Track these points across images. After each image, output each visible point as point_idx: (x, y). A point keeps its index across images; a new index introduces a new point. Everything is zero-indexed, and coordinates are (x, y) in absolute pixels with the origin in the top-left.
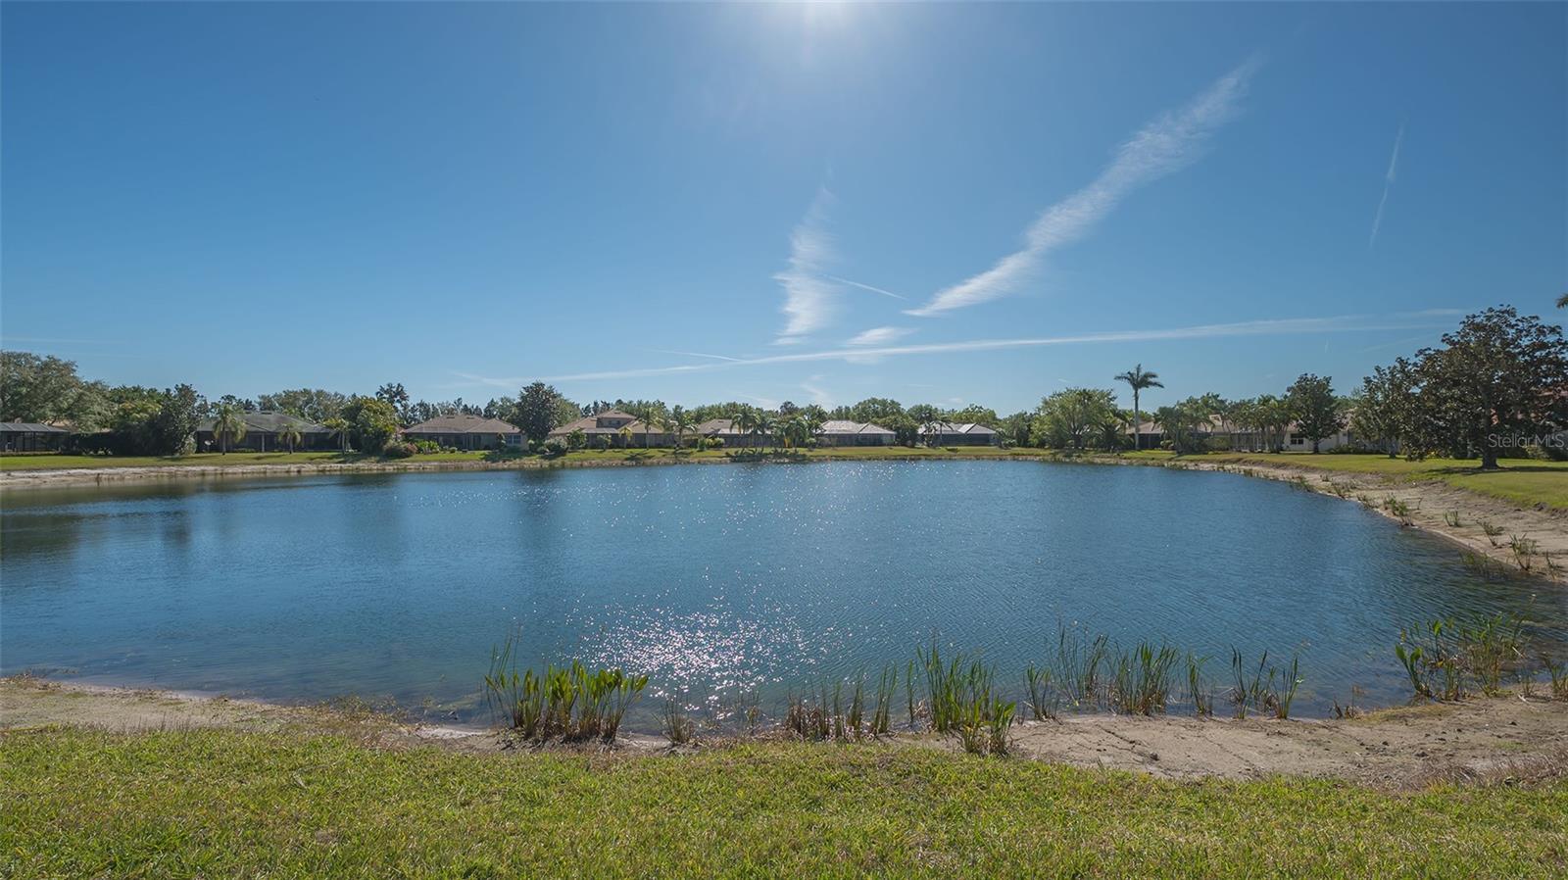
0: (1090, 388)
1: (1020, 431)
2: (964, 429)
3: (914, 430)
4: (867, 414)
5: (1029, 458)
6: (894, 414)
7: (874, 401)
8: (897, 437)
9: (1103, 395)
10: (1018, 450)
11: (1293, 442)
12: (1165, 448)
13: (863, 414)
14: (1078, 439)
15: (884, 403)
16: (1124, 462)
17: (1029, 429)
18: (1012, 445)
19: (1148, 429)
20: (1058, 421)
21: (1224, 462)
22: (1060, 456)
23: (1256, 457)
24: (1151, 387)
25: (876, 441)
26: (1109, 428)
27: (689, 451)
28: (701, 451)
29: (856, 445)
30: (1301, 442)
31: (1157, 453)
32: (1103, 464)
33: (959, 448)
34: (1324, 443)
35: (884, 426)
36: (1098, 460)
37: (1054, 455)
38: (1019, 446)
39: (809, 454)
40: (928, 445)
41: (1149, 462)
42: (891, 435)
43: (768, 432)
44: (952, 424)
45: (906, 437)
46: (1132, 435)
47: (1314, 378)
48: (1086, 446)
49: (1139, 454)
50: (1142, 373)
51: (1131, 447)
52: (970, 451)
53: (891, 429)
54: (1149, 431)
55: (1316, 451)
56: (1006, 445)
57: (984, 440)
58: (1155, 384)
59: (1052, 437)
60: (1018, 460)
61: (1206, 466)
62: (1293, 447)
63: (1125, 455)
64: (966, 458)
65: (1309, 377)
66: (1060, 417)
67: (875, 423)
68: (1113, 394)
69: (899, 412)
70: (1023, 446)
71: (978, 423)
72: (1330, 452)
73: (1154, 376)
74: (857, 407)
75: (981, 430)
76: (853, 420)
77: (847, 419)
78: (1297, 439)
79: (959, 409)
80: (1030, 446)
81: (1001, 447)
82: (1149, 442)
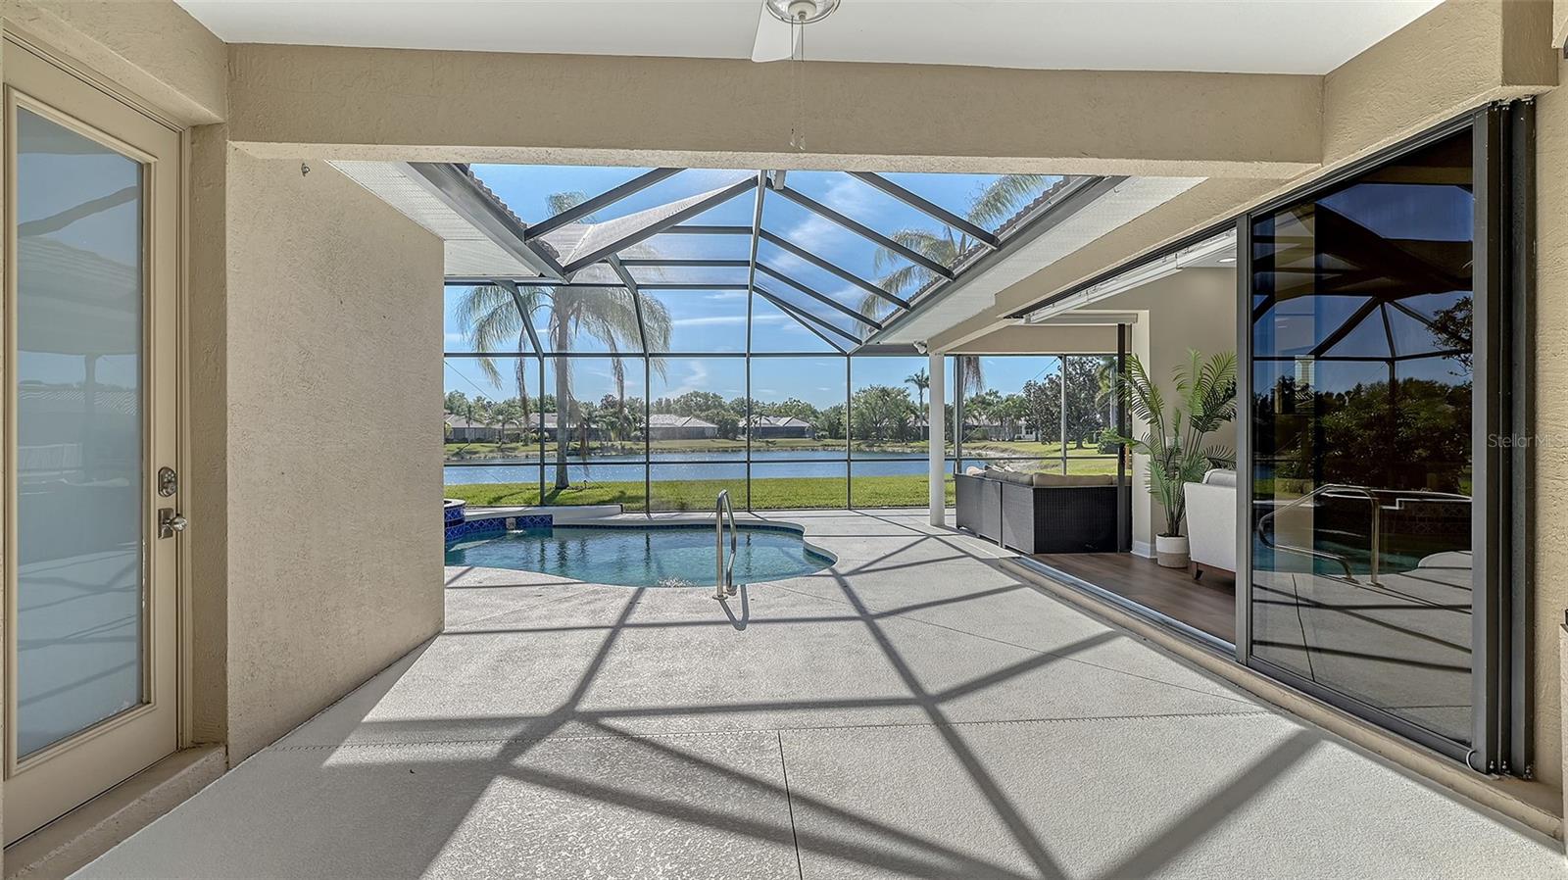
0: (889, 387)
1: (831, 424)
2: (782, 422)
3: (735, 423)
4: (689, 406)
5: (837, 448)
6: (715, 407)
7: (697, 395)
8: (719, 430)
9: (900, 392)
10: (829, 441)
11: (1027, 433)
13: (686, 407)
14: (878, 430)
15: (706, 396)
16: (908, 450)
17: (840, 423)
18: (824, 437)
20: (862, 414)
22: (863, 447)
23: (995, 444)
25: (700, 434)
26: (902, 421)
27: (513, 445)
28: (527, 445)
29: (679, 439)
30: (1030, 433)
32: (894, 452)
33: (776, 440)
35: (707, 419)
36: (890, 449)
37: (859, 445)
38: (829, 438)
39: (635, 447)
40: (749, 438)
42: (713, 428)
43: (594, 426)
44: (771, 418)
45: (727, 430)
46: (919, 428)
48: (885, 437)
49: (922, 443)
50: (927, 374)
51: (917, 438)
52: (787, 442)
53: (713, 422)
55: (1038, 440)
56: (818, 437)
57: (799, 433)
59: (858, 429)
63: (912, 444)
64: (783, 449)
65: (1033, 382)
66: (864, 410)
67: (698, 417)
68: (908, 392)
69: (721, 406)
70: (833, 438)
71: (796, 416)
74: (679, 401)
75: (797, 423)
76: (676, 412)
77: (668, 412)
78: (1029, 429)
79: (779, 403)
80: (839, 438)
81: (814, 439)
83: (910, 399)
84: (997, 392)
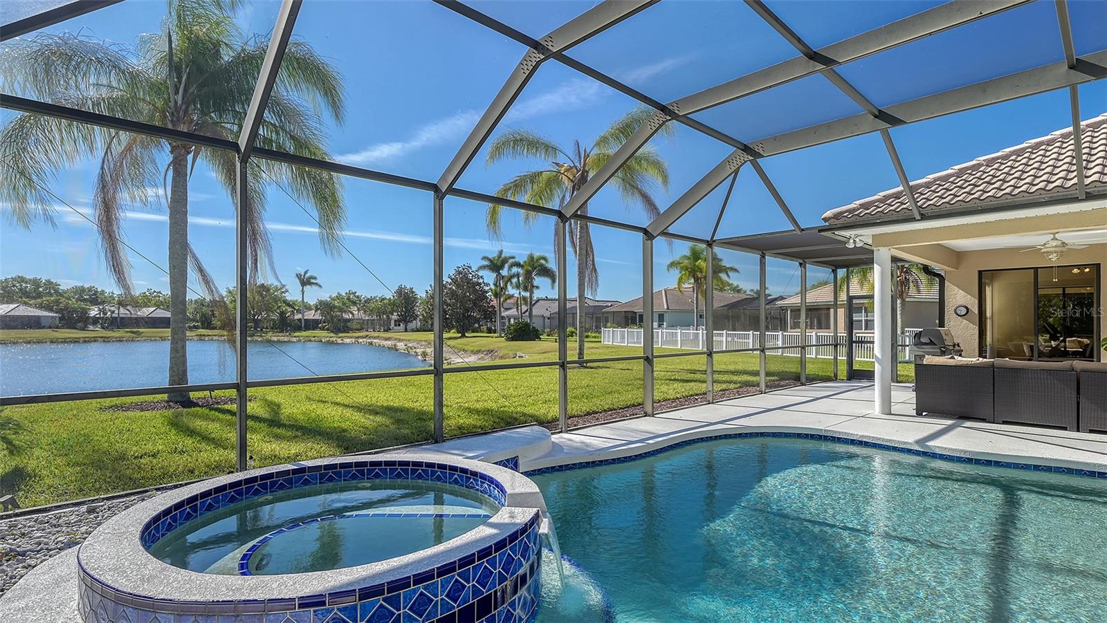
0: (268, 284)
1: (203, 315)
2: (146, 312)
3: (85, 312)
5: (215, 338)
8: (61, 319)
9: (277, 289)
10: (203, 331)
11: (395, 325)
12: (322, 329)
14: (257, 322)
16: (294, 339)
18: (196, 327)
19: (310, 315)
21: (358, 337)
23: (376, 334)
24: (314, 287)
25: (34, 323)
26: (282, 315)
30: (399, 325)
31: (317, 332)
32: (279, 342)
33: (140, 330)
34: (412, 325)
35: (41, 307)
36: (275, 339)
38: (202, 328)
40: (103, 328)
41: (313, 339)
42: (52, 317)
44: (129, 307)
45: (72, 319)
46: (300, 320)
47: (405, 288)
48: (264, 328)
49: (304, 333)
50: (308, 275)
51: (299, 329)
52: (154, 332)
53: (51, 310)
54: (311, 317)
55: (406, 331)
57: (163, 323)
58: (316, 284)
60: (204, 340)
61: (348, 341)
62: (395, 328)
63: (296, 334)
64: (150, 339)
65: (403, 287)
68: (286, 289)
70: (207, 329)
71: (160, 307)
72: (413, 331)
73: (315, 278)
75: (161, 314)
78: (397, 323)
80: (215, 328)
82: (311, 325)
83: (289, 297)
84: (356, 293)
